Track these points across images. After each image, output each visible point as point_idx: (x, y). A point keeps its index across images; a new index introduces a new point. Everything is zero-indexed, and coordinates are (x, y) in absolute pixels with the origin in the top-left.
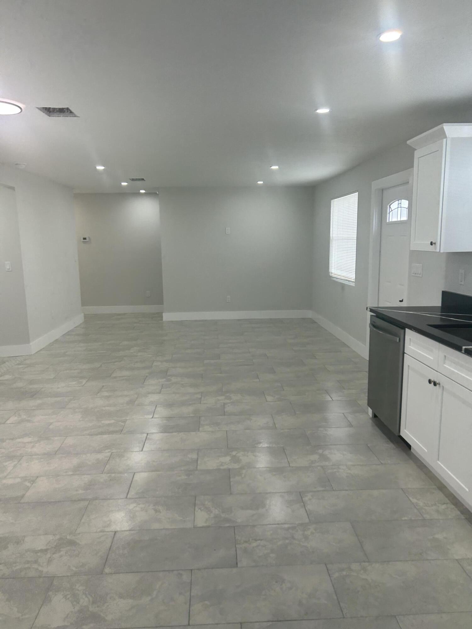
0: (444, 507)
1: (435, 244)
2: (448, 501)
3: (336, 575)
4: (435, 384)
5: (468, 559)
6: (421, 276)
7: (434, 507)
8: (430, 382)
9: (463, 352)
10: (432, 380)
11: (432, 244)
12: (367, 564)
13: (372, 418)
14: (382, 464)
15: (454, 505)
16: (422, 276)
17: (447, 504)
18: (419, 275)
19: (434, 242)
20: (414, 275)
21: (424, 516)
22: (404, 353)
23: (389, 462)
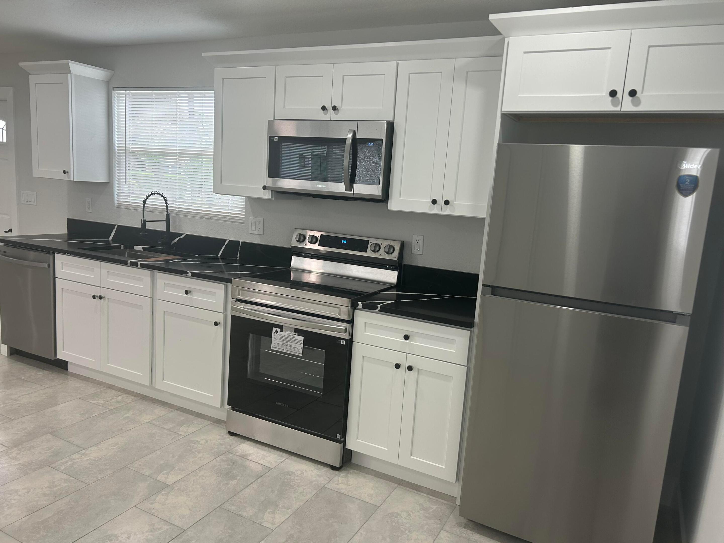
0: (120, 398)
1: (68, 173)
2: (122, 393)
3: (63, 468)
4: (100, 298)
5: (155, 419)
6: (35, 204)
7: (113, 400)
8: (94, 297)
9: (129, 265)
10: (96, 295)
11: (64, 172)
12: (84, 451)
13: (8, 356)
14: (47, 388)
15: (126, 394)
16: (37, 203)
17: (121, 395)
18: (33, 203)
19: (66, 171)
20: (25, 203)
21: (109, 408)
22: (54, 278)
23: (53, 384)
